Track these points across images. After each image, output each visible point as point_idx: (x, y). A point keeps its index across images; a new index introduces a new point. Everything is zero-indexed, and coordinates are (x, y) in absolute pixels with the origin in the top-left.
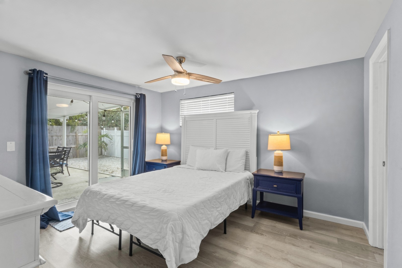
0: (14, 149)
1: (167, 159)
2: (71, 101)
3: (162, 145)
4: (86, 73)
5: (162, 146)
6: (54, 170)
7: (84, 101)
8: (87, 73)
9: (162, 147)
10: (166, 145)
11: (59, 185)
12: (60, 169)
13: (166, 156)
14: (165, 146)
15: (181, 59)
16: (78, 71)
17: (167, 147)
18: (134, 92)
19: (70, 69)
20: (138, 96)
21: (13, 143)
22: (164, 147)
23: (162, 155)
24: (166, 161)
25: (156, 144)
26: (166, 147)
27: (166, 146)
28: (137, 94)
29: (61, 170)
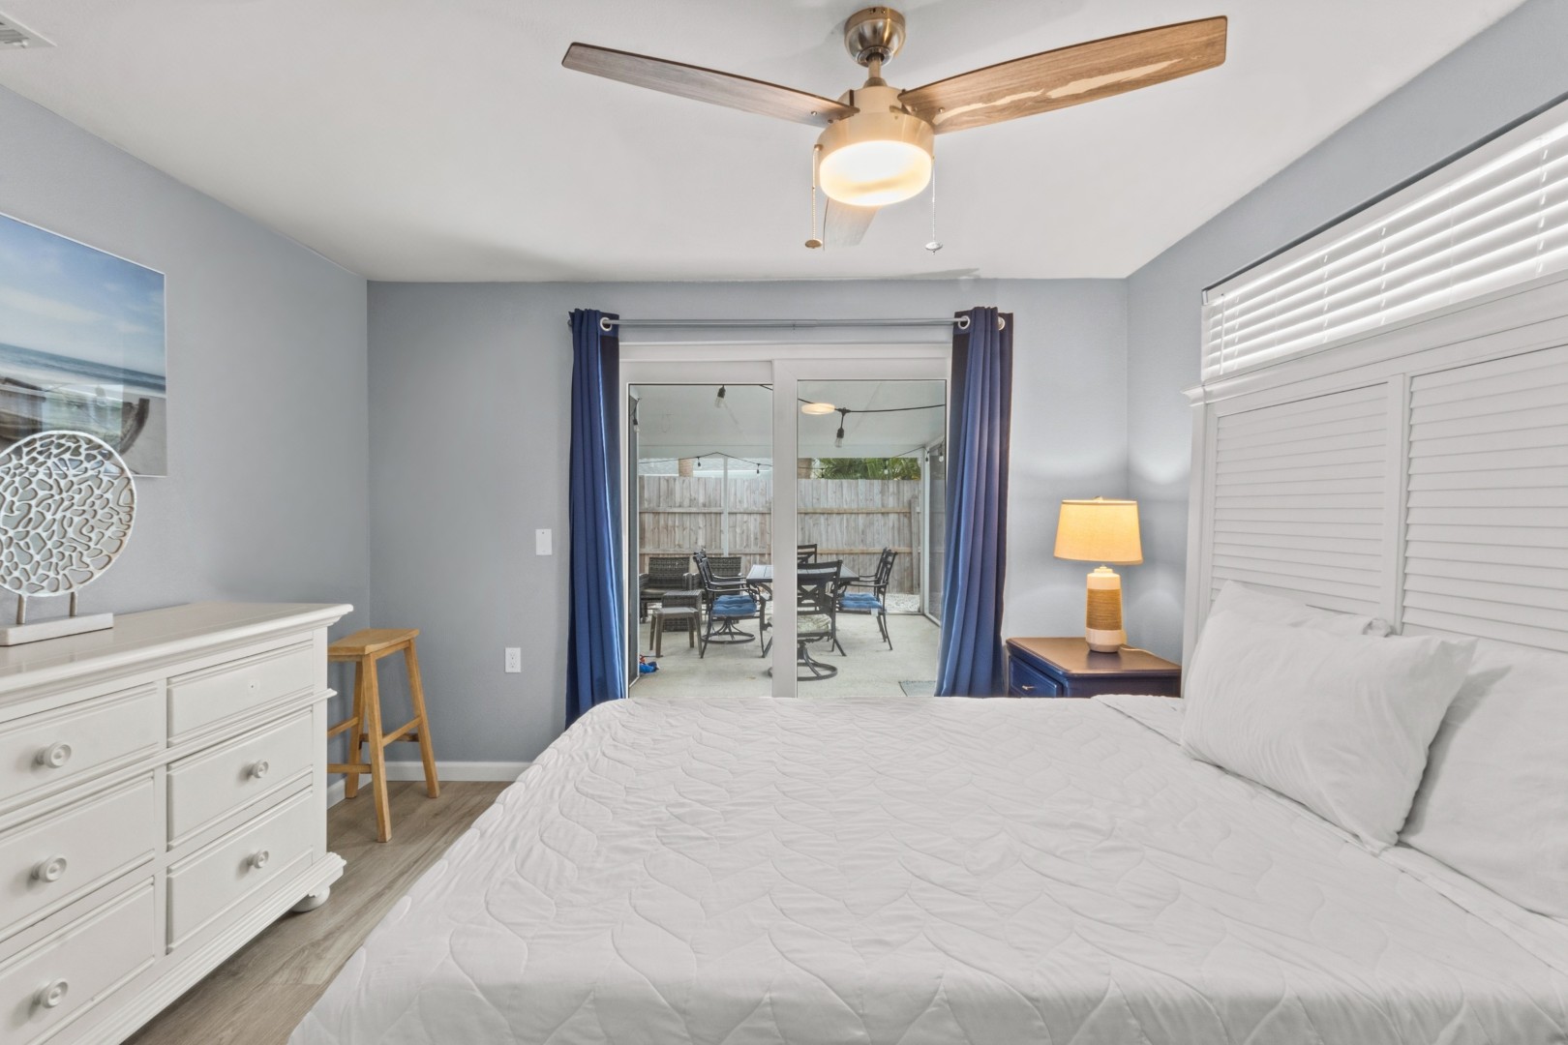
0: (549, 552)
1: (1118, 647)
2: (718, 391)
3: (1092, 565)
4: (739, 280)
5: (1092, 571)
6: (811, 624)
7: (761, 385)
8: (743, 280)
9: (1090, 575)
10: (1115, 567)
11: (823, 672)
12: (827, 624)
13: (1115, 625)
14: (1111, 570)
15: (868, 32)
16: (712, 280)
17: (1122, 580)
18: (945, 308)
19: (685, 280)
20: (964, 324)
21: (548, 532)
22: (1104, 578)
23: (1092, 623)
24: (1113, 654)
25: (1057, 558)
26: (1117, 576)
27: (1114, 572)
28: (958, 315)
29: (830, 625)
